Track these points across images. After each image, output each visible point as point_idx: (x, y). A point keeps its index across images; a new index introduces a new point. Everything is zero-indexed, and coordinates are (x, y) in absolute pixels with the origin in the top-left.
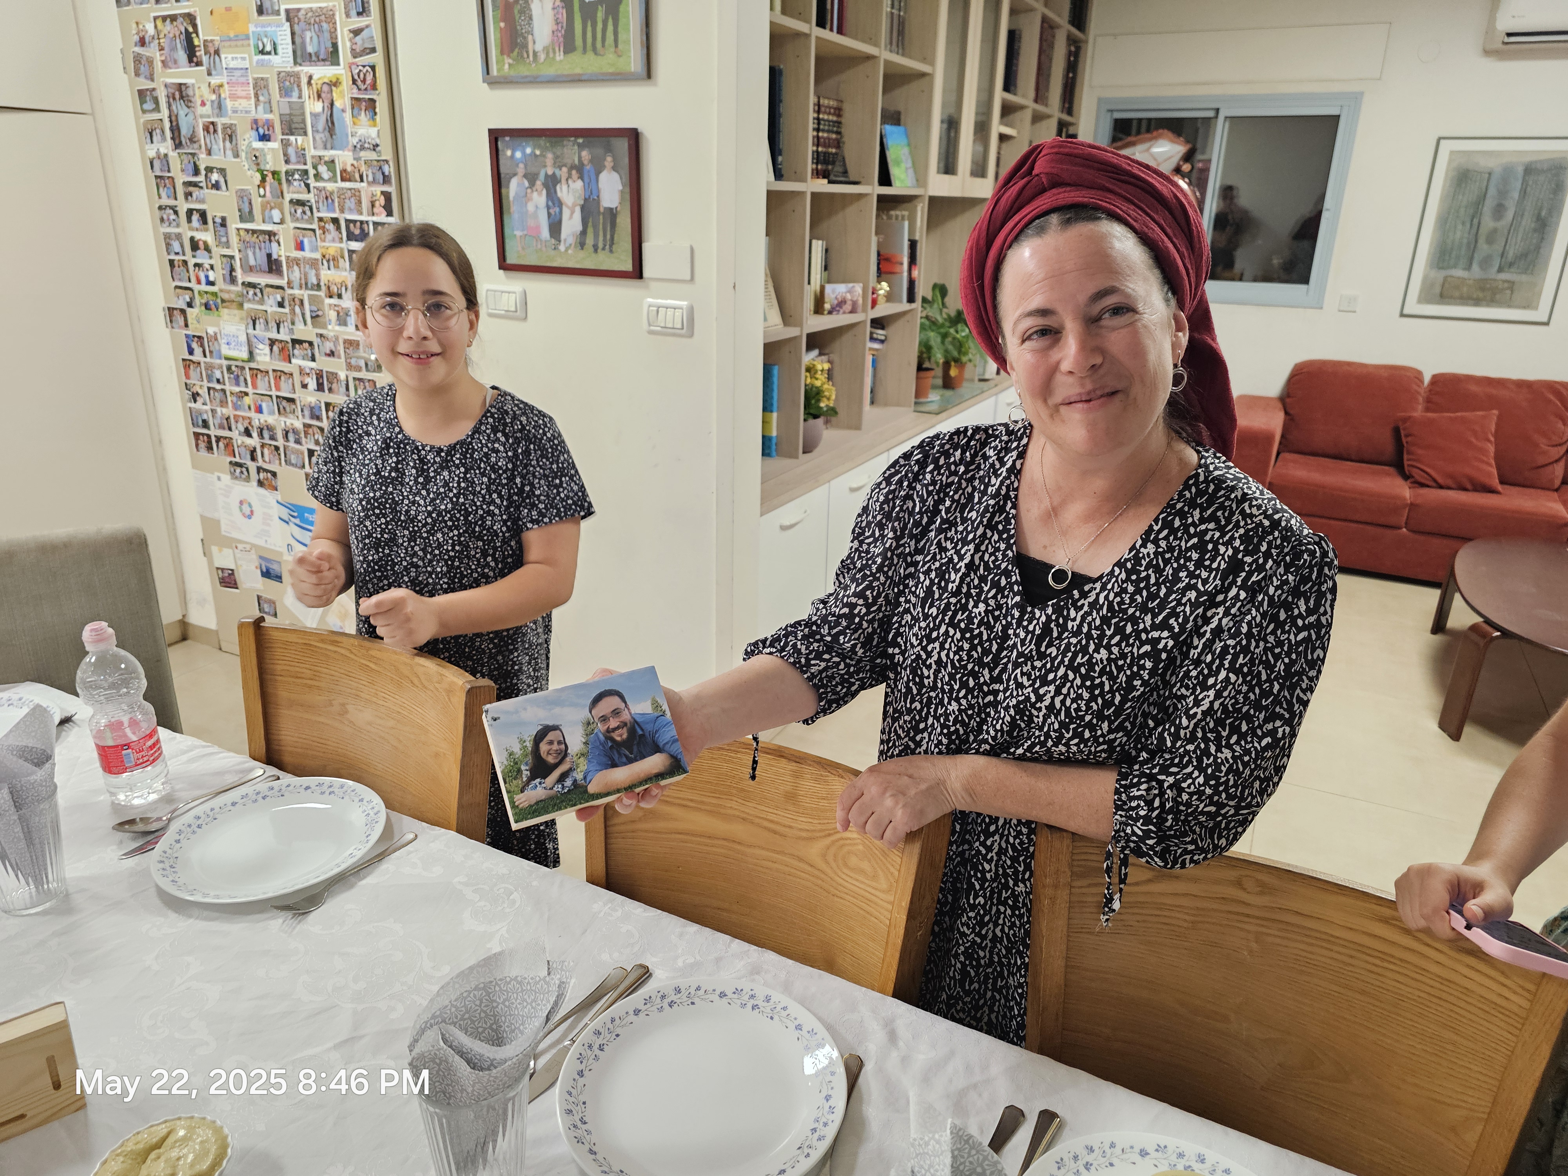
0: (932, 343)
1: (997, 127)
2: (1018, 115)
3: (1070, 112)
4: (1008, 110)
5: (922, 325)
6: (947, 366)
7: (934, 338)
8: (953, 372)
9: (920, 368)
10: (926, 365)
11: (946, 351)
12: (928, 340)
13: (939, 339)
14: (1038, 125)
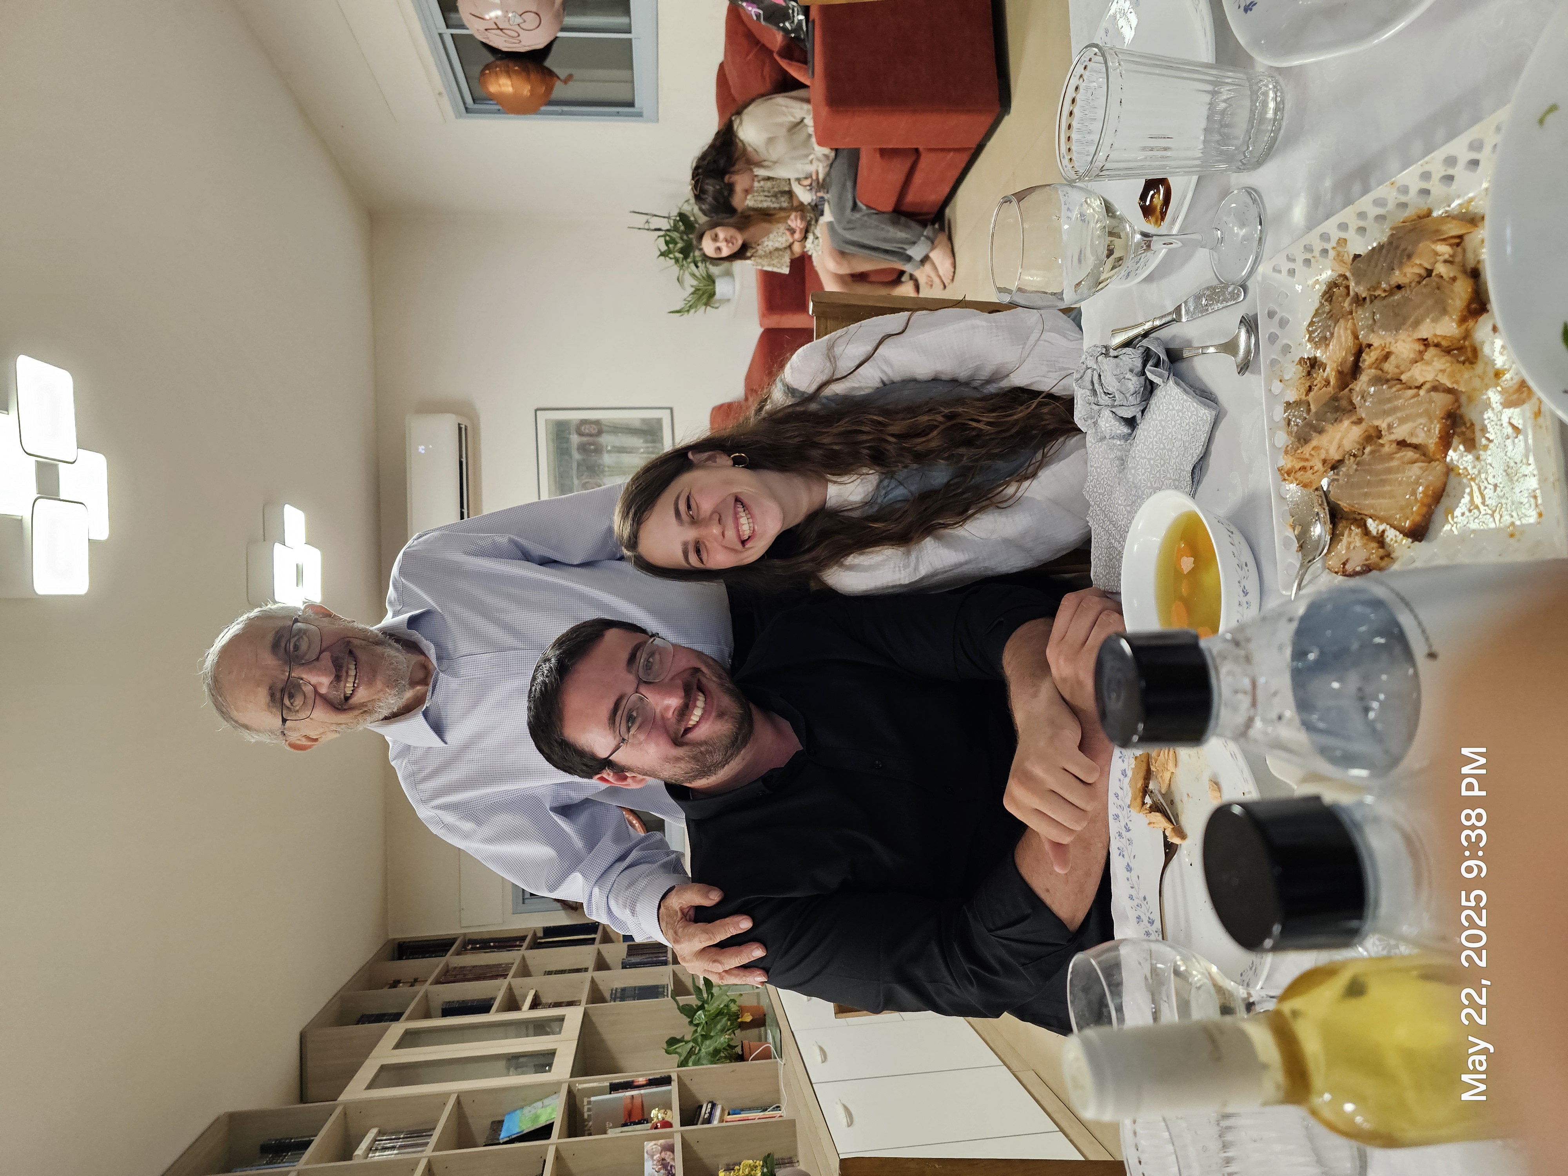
0: (711, 1049)
1: (525, 1013)
2: (517, 992)
3: (523, 939)
4: (512, 1004)
5: (695, 1064)
6: (743, 1026)
7: (708, 1047)
8: (748, 1018)
9: (741, 1058)
10: (738, 1050)
11: (723, 1031)
12: (708, 1054)
13: (708, 1042)
14: (531, 968)
